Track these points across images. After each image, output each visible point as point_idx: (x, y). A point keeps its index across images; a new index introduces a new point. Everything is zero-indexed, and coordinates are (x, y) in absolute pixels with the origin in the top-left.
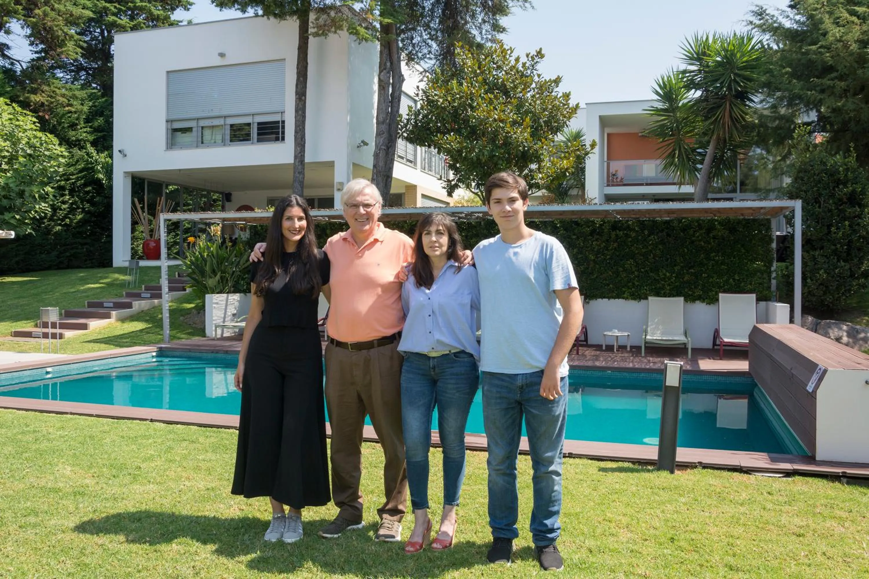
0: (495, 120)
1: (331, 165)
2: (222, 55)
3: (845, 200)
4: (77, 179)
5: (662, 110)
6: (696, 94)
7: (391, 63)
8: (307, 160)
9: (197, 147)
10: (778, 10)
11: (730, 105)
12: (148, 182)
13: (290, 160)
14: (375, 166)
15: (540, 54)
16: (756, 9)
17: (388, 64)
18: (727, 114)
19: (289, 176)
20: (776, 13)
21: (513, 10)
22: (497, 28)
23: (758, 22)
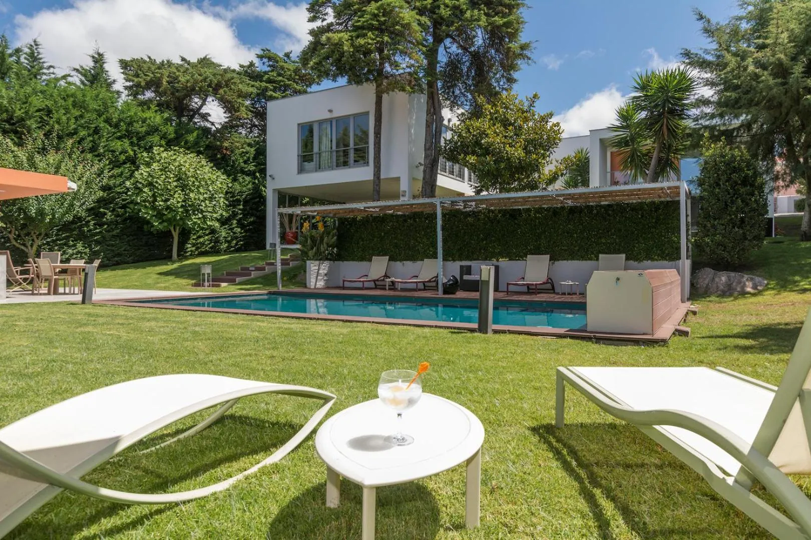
0: (498, 143)
1: (398, 179)
2: (330, 111)
3: (739, 182)
4: (247, 195)
5: (618, 127)
6: (643, 114)
7: (434, 109)
8: (382, 177)
9: (316, 171)
10: (701, 49)
11: (667, 121)
12: (289, 196)
13: (370, 177)
14: (424, 179)
15: (535, 96)
16: (682, 51)
17: (432, 110)
18: (665, 127)
19: (371, 187)
20: (700, 52)
21: (521, 66)
22: (511, 80)
23: (687, 61)
